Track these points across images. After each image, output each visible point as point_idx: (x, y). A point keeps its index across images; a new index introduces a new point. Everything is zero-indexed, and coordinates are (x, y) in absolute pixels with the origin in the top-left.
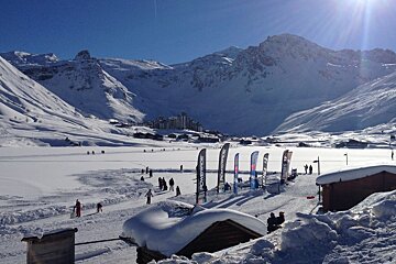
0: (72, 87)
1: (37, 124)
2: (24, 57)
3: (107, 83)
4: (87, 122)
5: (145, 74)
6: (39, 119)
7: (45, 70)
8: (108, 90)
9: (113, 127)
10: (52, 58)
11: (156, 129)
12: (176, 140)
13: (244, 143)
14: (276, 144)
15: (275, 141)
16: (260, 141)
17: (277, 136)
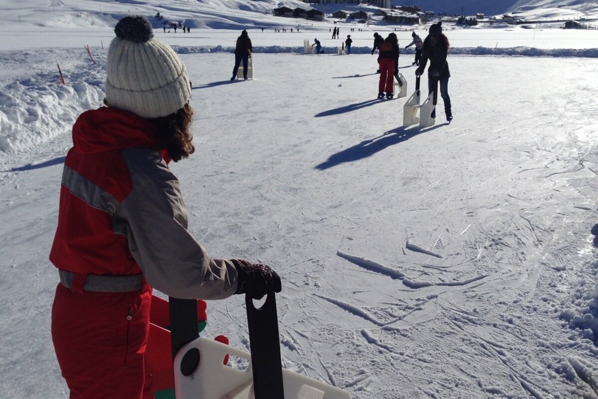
11: (313, 4)
12: (345, 21)
13: (464, 24)
14: (521, 25)
15: (517, 20)
16: (491, 20)
17: (520, 13)
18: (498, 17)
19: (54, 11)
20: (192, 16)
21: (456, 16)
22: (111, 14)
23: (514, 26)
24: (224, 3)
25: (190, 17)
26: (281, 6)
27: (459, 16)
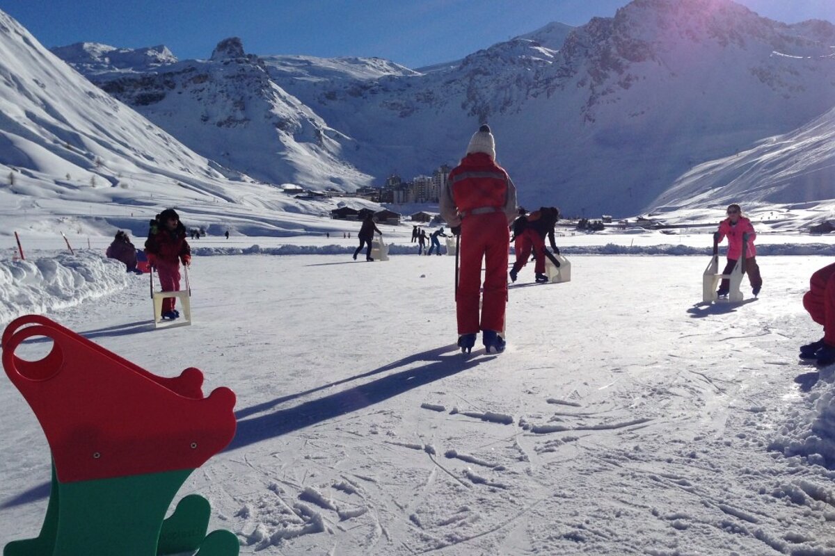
0: (205, 119)
1: (117, 190)
2: (104, 55)
3: (281, 109)
4: (231, 189)
5: (362, 90)
6: (122, 180)
7: (147, 82)
8: (282, 123)
9: (291, 200)
10: (162, 57)
11: (385, 203)
12: (428, 225)
13: (587, 229)
14: (661, 230)
15: (655, 223)
16: (622, 224)
17: (659, 215)
18: (631, 220)
19: (25, 215)
20: (219, 220)
21: (575, 219)
22: (105, 218)
23: (651, 231)
24: (263, 202)
25: (217, 221)
26: (342, 207)
27: (579, 218)
